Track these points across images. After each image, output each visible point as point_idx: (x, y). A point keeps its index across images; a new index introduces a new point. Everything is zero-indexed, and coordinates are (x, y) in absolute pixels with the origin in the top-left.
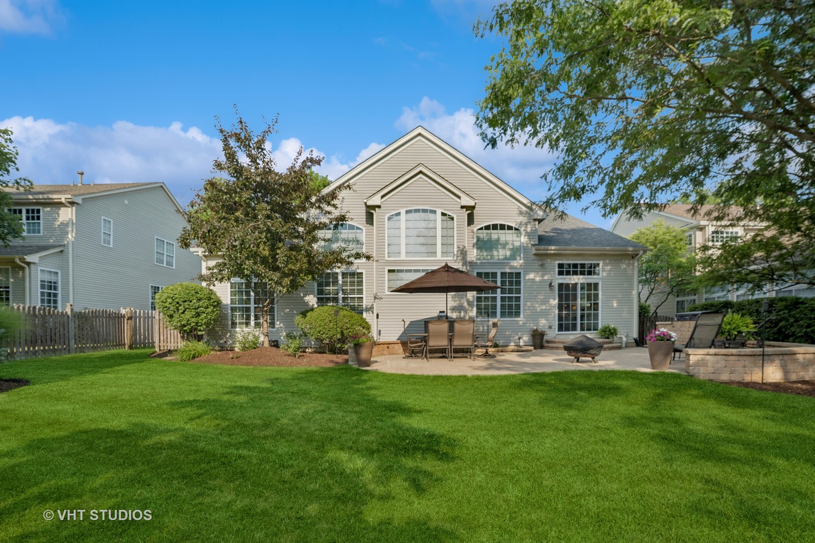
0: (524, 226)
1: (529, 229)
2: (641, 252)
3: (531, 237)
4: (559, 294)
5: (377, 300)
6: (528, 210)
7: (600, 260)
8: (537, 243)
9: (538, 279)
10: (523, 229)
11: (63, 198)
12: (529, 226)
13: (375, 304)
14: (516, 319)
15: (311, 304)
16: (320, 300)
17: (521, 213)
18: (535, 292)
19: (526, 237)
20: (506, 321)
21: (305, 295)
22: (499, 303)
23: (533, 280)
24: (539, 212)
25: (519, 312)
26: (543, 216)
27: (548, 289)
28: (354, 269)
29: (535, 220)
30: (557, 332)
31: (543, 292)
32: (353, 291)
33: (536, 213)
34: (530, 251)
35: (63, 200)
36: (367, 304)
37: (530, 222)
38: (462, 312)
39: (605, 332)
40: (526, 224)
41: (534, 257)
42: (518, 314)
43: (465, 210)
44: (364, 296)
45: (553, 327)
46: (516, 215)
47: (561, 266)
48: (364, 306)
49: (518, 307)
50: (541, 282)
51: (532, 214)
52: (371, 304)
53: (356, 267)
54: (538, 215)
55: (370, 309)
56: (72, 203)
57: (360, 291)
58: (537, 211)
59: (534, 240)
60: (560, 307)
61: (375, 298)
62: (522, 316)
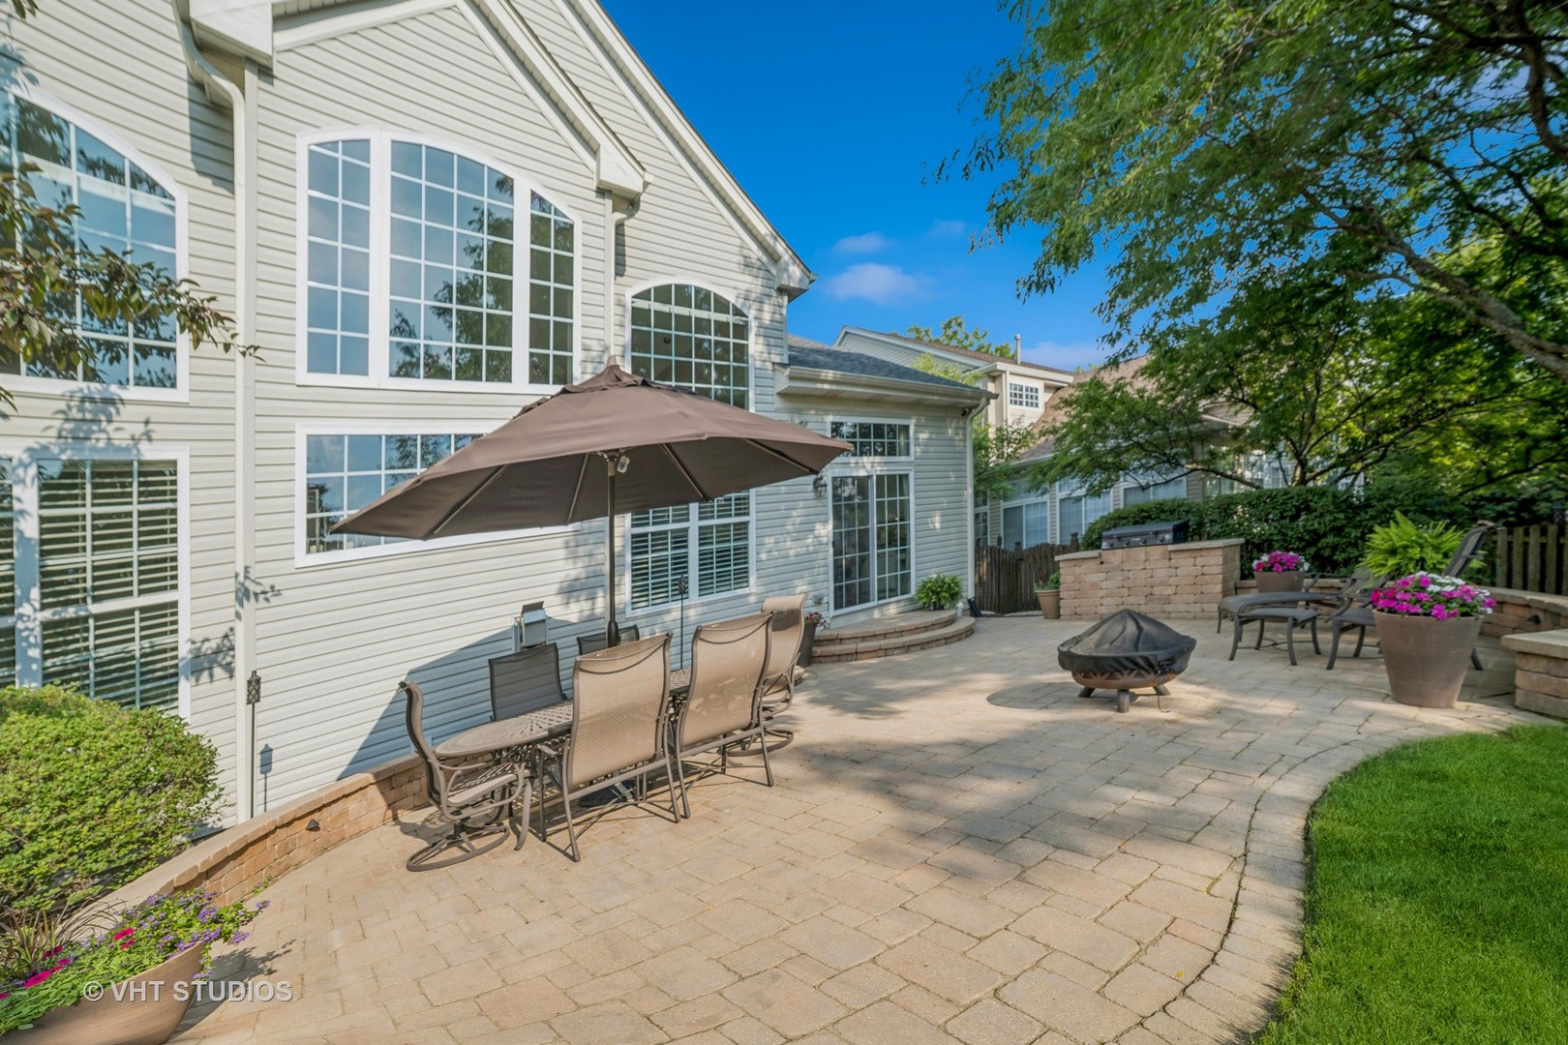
0: (754, 306)
1: (767, 317)
3: (772, 341)
4: (834, 507)
5: (250, 605)
6: (765, 259)
7: (909, 417)
8: (786, 361)
10: (753, 311)
12: (766, 307)
13: (239, 626)
14: (739, 592)
17: (749, 264)
18: (783, 506)
19: (761, 339)
20: (715, 602)
22: (693, 550)
24: (791, 268)
25: (746, 571)
26: (802, 280)
27: (812, 495)
28: (121, 439)
29: (781, 290)
30: (833, 611)
31: (801, 504)
32: (111, 580)
33: (786, 270)
34: (769, 382)
36: (199, 636)
37: (770, 296)
38: (600, 593)
39: (937, 593)
40: (761, 300)
42: (742, 577)
43: (609, 203)
44: (182, 595)
45: (825, 600)
46: (735, 267)
48: (184, 651)
49: (742, 554)
51: (774, 272)
52: (224, 629)
53: (139, 429)
54: (789, 277)
55: (213, 660)
57: (161, 573)
58: (787, 264)
59: (778, 350)
60: (837, 544)
61: (243, 595)
62: (752, 579)
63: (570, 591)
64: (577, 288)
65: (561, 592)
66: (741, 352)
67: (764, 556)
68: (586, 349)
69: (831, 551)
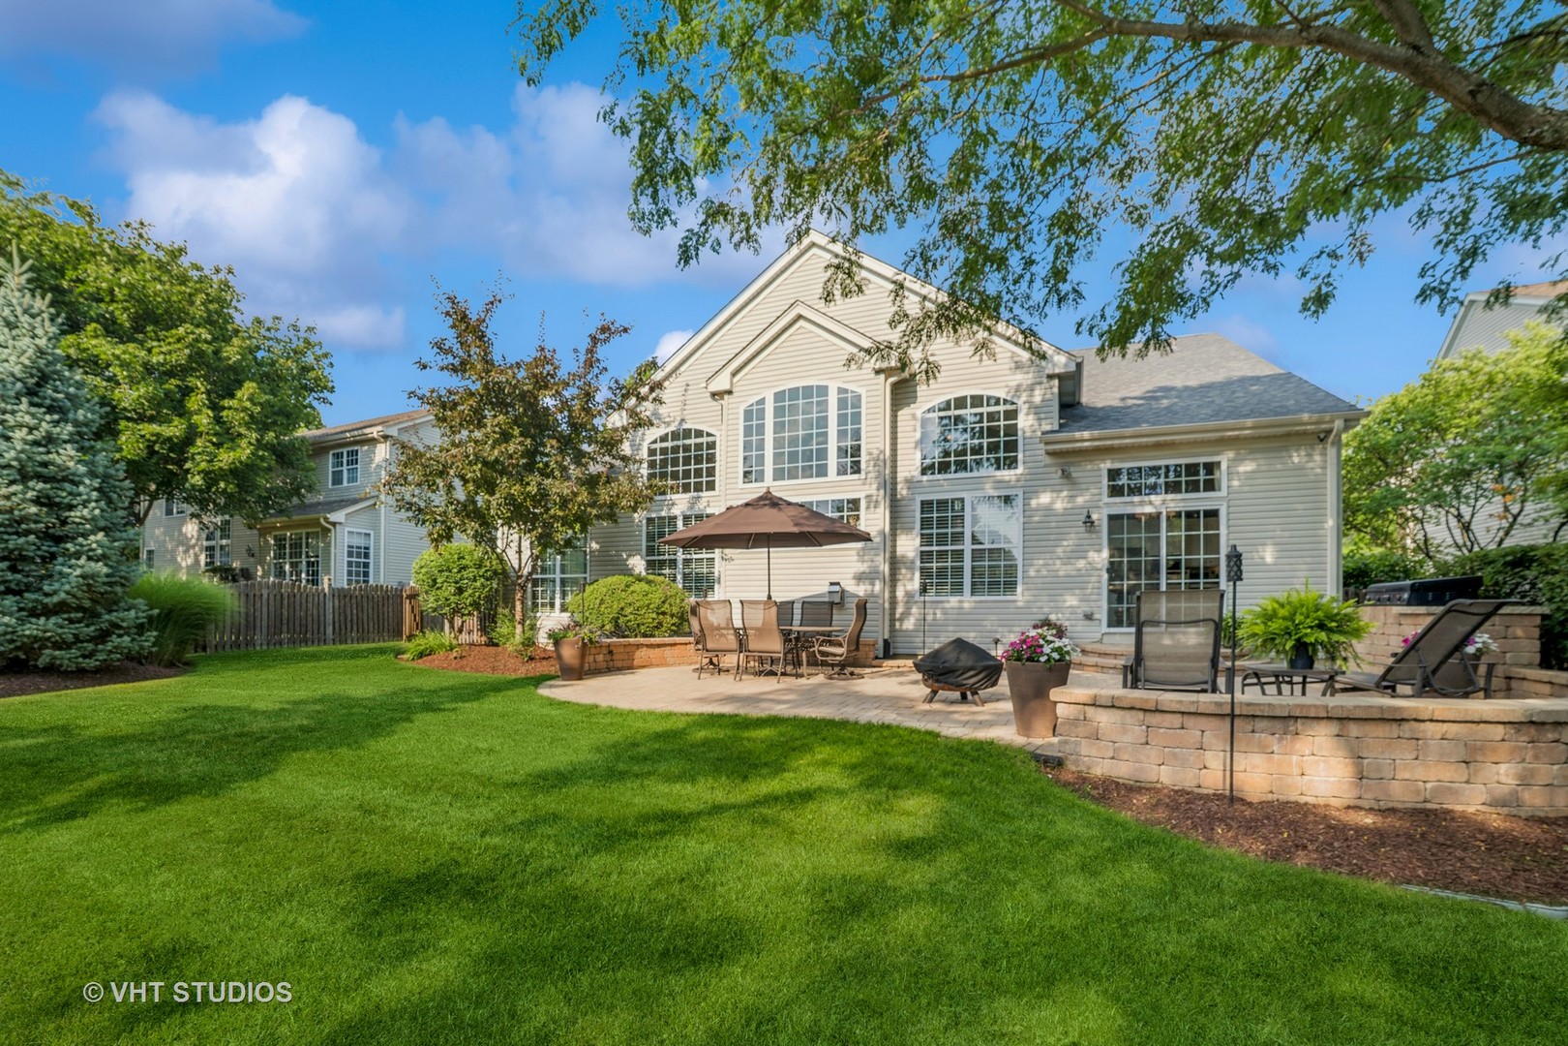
0: (1025, 394)
1: (1037, 399)
2: (1338, 424)
3: (1043, 416)
4: (1111, 541)
6: (1034, 358)
8: (1056, 428)
9: (1059, 506)
10: (1024, 398)
11: (374, 432)
12: (1036, 393)
14: (1007, 598)
15: (637, 571)
16: (650, 565)
17: (1018, 366)
19: (1031, 417)
20: (985, 602)
21: (629, 556)
22: (968, 563)
23: (1048, 510)
24: (1056, 358)
25: (1015, 583)
26: (1066, 365)
27: (1082, 529)
29: (1051, 377)
30: (1105, 629)
31: (1070, 536)
35: (375, 435)
37: (1040, 383)
38: (877, 582)
40: (1031, 388)
41: (1048, 460)
42: (1010, 586)
43: (882, 376)
45: (1096, 617)
46: (1008, 372)
47: (1114, 474)
49: (1011, 571)
50: (1066, 512)
51: (1041, 365)
54: (1054, 365)
56: (386, 437)
59: (1050, 421)
60: (1114, 571)
62: (1019, 589)
63: (860, 578)
64: (863, 426)
65: (854, 578)
66: (1012, 430)
67: (1032, 573)
68: (870, 454)
69: (1106, 576)
